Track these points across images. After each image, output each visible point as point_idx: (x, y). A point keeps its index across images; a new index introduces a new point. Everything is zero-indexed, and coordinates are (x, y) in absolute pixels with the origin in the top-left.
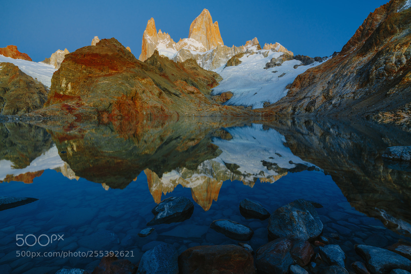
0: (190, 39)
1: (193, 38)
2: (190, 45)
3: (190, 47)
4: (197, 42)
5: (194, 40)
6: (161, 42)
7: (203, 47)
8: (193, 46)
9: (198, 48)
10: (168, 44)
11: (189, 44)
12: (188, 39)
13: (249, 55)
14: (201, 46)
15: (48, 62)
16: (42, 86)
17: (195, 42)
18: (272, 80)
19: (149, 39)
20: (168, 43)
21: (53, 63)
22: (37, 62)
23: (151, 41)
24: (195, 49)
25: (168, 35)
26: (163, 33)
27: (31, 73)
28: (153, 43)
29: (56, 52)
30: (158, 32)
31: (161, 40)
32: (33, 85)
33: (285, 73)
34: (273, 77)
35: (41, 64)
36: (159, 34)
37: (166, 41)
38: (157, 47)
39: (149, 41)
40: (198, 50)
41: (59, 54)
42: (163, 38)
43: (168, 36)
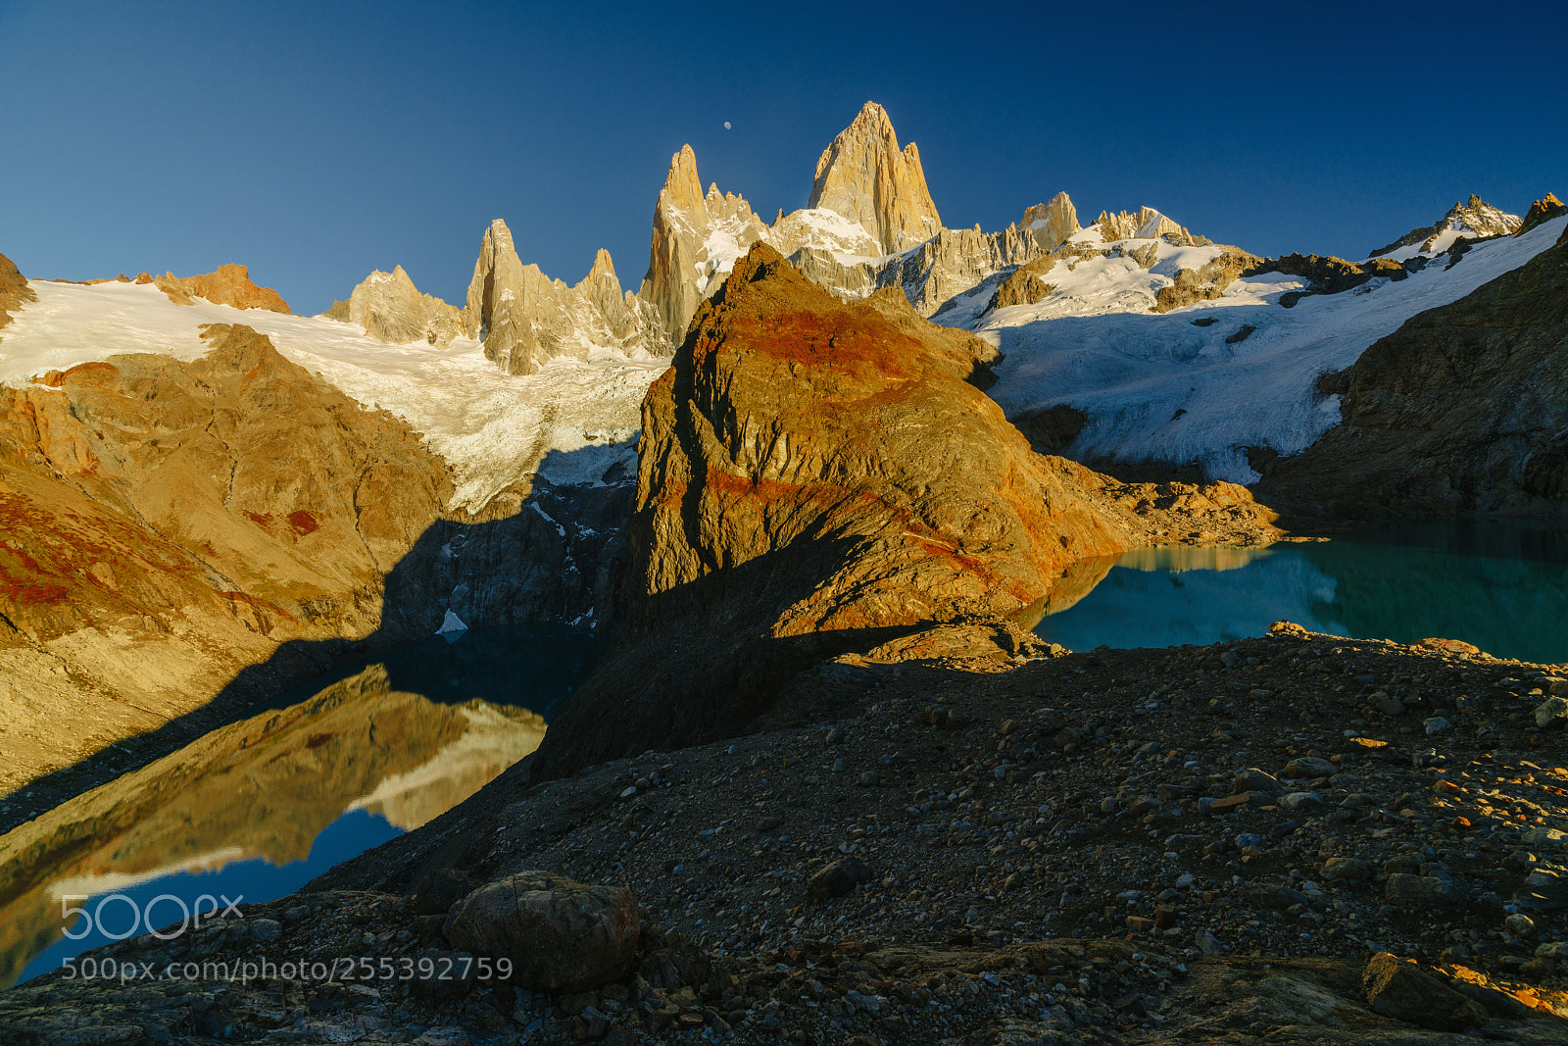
0: (820, 210)
1: (828, 207)
2: (822, 232)
3: (822, 238)
4: (842, 219)
5: (833, 213)
6: (719, 226)
7: (868, 237)
8: (831, 235)
9: (847, 239)
10: (744, 233)
11: (815, 230)
12: (813, 211)
13: (1078, 261)
14: (860, 235)
15: (342, 314)
16: (342, 401)
17: (835, 222)
18: (1201, 352)
19: (677, 218)
20: (742, 229)
21: (359, 315)
22: (309, 315)
23: (683, 225)
24: (838, 247)
25: (742, 201)
26: (724, 195)
27: (302, 357)
28: (689, 230)
29: (367, 279)
30: (705, 192)
31: (717, 221)
32: (315, 396)
33: (1251, 324)
34: (1202, 344)
35: (322, 321)
36: (709, 202)
37: (736, 223)
38: (707, 244)
39: (677, 227)
40: (849, 248)
41: (377, 283)
42: (724, 214)
43: (743, 205)
